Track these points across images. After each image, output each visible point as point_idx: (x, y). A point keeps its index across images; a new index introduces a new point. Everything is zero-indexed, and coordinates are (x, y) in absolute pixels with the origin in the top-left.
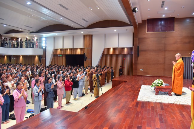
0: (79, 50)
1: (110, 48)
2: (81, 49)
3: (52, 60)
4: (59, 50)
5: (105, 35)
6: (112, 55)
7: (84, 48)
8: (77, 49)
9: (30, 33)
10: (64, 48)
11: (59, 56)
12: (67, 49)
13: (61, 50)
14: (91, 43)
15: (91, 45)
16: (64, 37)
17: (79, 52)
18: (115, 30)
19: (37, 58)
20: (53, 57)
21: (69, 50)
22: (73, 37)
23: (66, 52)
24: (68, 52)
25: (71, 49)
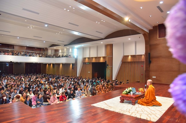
0: (102, 58)
1: (128, 56)
2: (104, 58)
3: (82, 67)
4: (87, 59)
5: (123, 43)
6: (131, 63)
7: (106, 56)
8: (101, 57)
9: (65, 46)
10: (91, 57)
11: (87, 63)
12: (93, 58)
13: (89, 58)
14: (111, 52)
15: (111, 54)
16: (90, 48)
17: (102, 60)
18: (129, 38)
19: (71, 65)
20: (82, 65)
21: (94, 59)
22: (97, 47)
23: (92, 60)
24: (94, 61)
25: (96, 58)
